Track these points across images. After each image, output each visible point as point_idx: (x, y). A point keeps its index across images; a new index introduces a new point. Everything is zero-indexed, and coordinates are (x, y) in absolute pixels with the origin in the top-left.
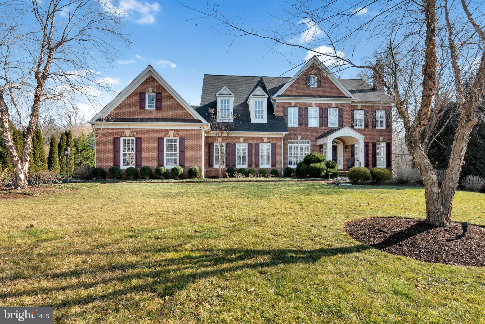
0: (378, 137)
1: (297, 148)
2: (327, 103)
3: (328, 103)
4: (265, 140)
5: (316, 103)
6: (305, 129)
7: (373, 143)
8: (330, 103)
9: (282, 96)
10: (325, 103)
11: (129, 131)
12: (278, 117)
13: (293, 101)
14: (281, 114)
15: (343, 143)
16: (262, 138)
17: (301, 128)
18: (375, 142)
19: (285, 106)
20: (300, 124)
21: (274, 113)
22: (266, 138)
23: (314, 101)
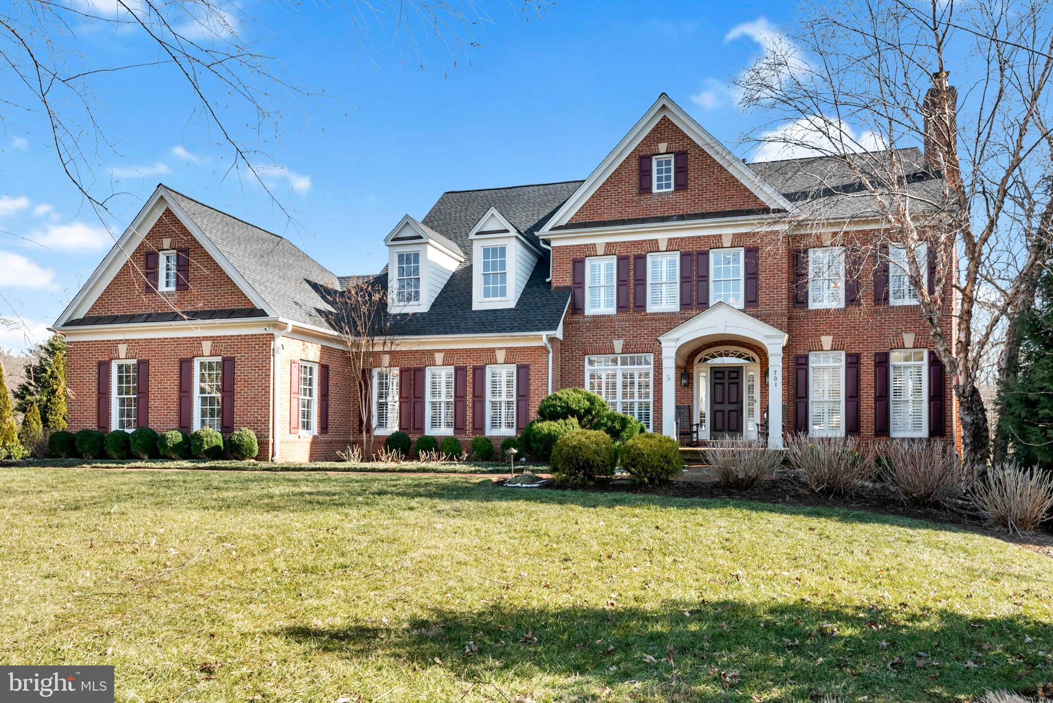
0: (898, 335)
1: (614, 376)
2: (704, 237)
3: (708, 236)
4: (501, 356)
5: (670, 239)
6: (635, 321)
7: (876, 354)
8: (715, 236)
9: (568, 226)
10: (699, 237)
11: (126, 345)
12: (557, 288)
13: (600, 239)
14: (568, 282)
15: (761, 359)
16: (493, 350)
17: (625, 316)
18: (883, 350)
19: (578, 256)
20: (621, 307)
21: (548, 280)
22: (504, 352)
23: (662, 234)
